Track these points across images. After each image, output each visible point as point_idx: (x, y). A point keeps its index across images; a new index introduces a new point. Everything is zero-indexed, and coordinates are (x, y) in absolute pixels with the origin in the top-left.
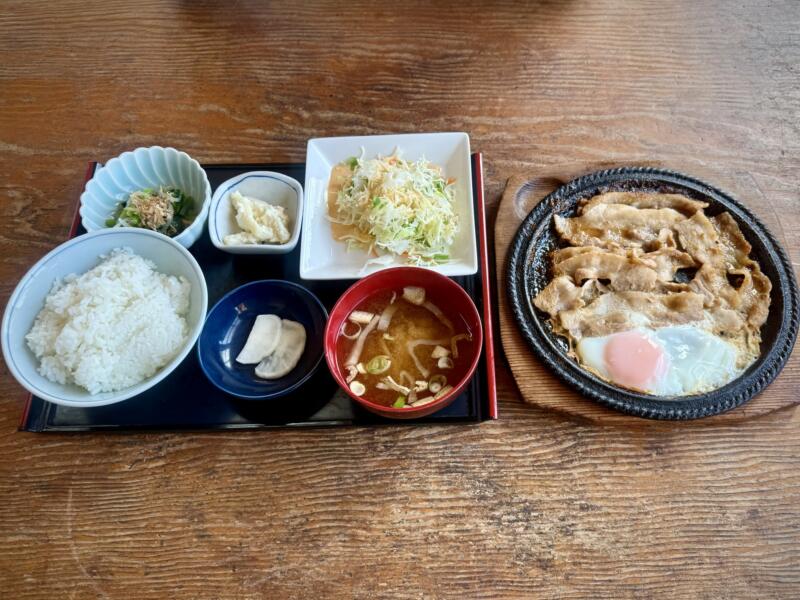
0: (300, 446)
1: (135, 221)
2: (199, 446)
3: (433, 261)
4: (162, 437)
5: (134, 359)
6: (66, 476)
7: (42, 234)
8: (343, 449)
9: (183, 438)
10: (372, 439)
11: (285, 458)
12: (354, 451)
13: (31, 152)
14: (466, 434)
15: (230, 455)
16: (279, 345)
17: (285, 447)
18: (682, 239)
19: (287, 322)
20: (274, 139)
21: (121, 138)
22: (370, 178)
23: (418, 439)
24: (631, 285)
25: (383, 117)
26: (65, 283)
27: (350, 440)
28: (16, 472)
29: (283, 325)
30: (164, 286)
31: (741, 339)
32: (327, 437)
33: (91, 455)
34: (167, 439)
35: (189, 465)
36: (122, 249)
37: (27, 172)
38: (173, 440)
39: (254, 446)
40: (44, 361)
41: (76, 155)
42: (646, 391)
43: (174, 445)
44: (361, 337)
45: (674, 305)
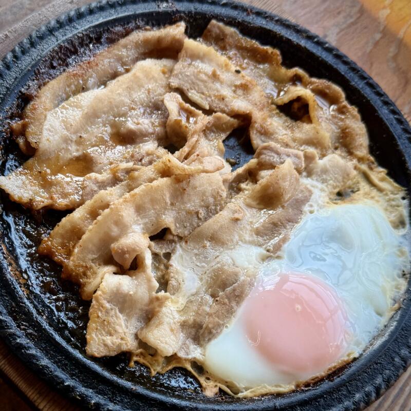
18: (194, 95)
24: (197, 213)
31: (364, 186)
42: (346, 358)
45: (268, 199)
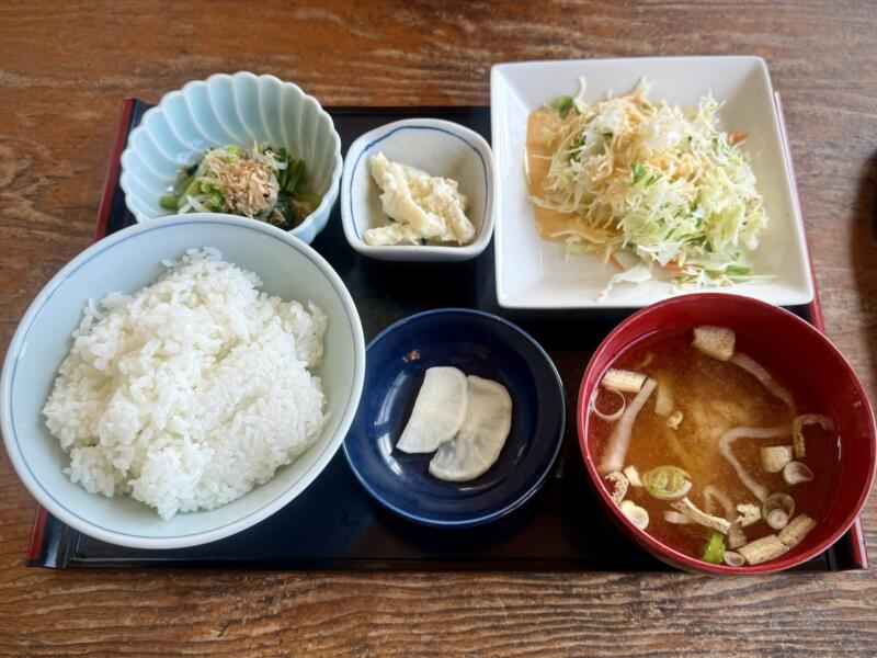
0: (510, 602)
1: (215, 200)
2: (338, 597)
3: (725, 277)
4: (271, 578)
5: (238, 453)
6: (111, 647)
7: (48, 219)
8: (588, 612)
9: (307, 583)
10: (638, 595)
11: (488, 624)
12: (608, 616)
13: (27, 82)
14: (802, 589)
15: (393, 615)
16: (467, 421)
17: (487, 604)
19: (475, 380)
20: (421, 67)
21: (170, 61)
22: (616, 131)
23: (720, 597)
25: (596, 30)
26: (104, 310)
27: (598, 596)
28: (24, 637)
29: (469, 385)
30: (283, 319)
32: (557, 587)
33: (149, 608)
34: (281, 582)
35: (322, 633)
36: (202, 250)
37: (21, 116)
38: (291, 586)
39: (433, 600)
40: (77, 455)
41: (100, 88)
43: (293, 595)
44: (626, 416)
